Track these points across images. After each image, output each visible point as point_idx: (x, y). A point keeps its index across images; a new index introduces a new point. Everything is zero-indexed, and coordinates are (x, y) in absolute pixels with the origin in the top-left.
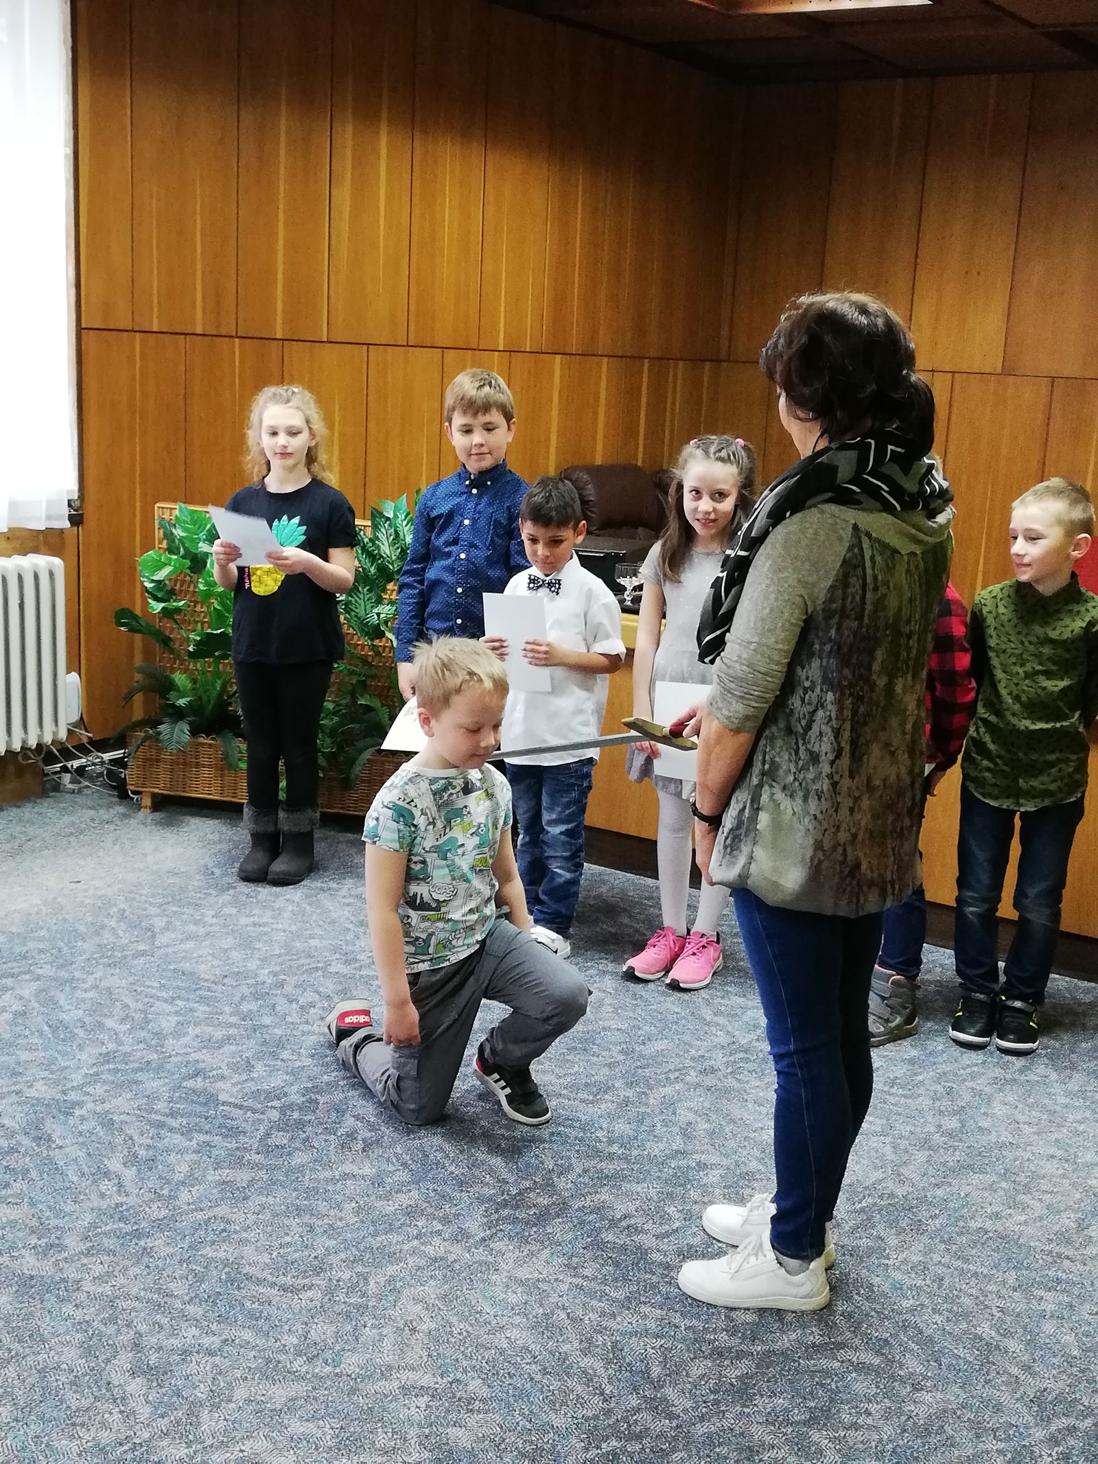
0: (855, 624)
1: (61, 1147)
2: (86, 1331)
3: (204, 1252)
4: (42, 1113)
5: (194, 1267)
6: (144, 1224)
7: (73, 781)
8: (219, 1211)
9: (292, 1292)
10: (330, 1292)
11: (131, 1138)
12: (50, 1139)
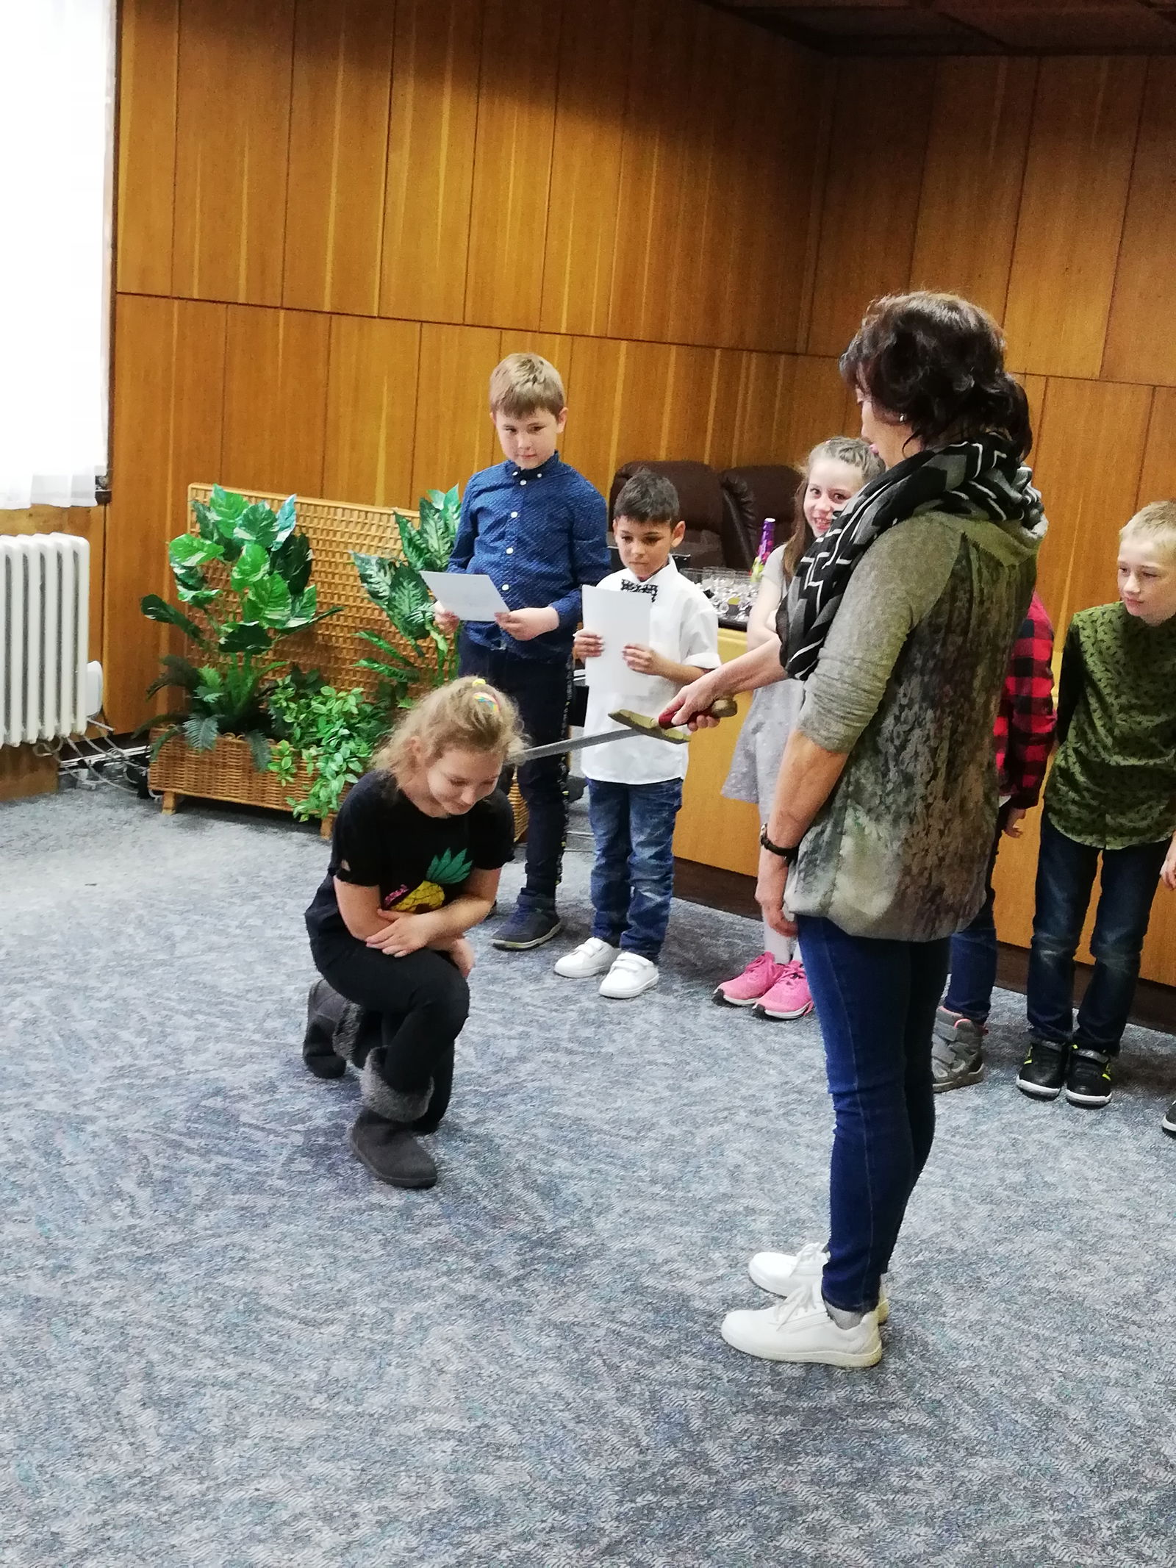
0: (960, 640)
1: (71, 1164)
2: (95, 1358)
3: (221, 1280)
4: (52, 1127)
5: (210, 1296)
6: (158, 1249)
7: (90, 778)
8: (237, 1238)
9: (313, 1326)
10: (353, 1327)
11: (146, 1157)
12: (59, 1155)
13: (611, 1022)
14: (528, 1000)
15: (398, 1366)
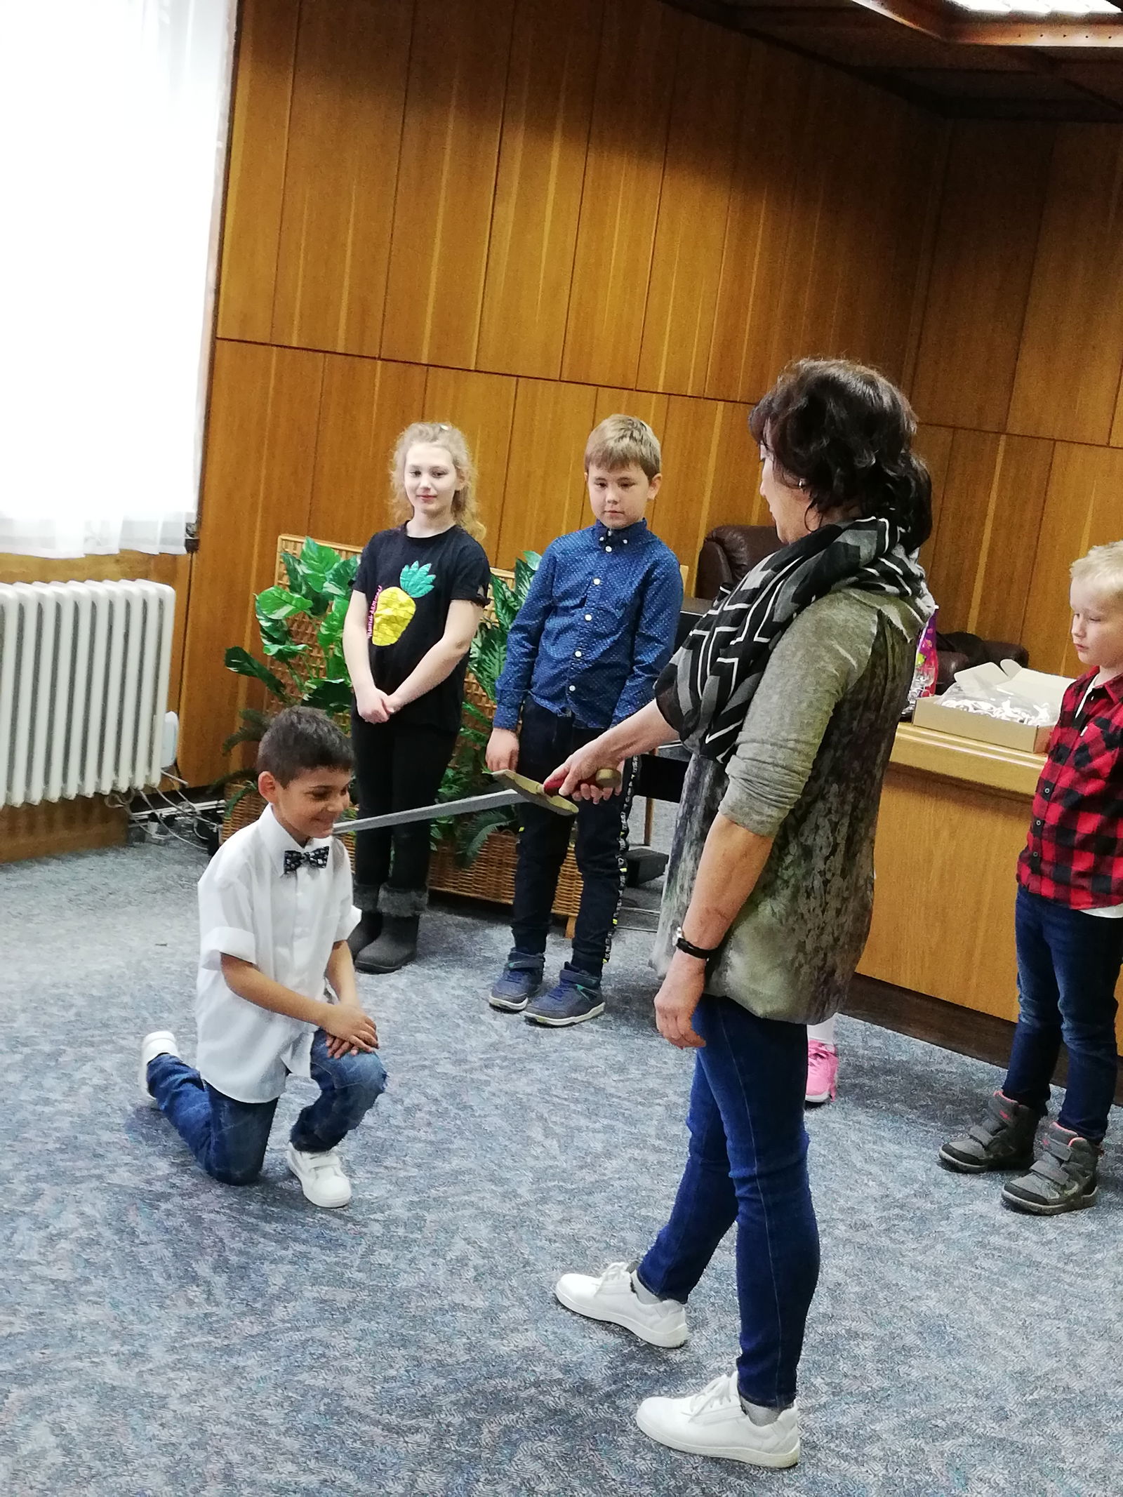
1: (145, 1244)
2: (173, 1455)
3: (300, 1378)
4: (125, 1202)
5: (290, 1394)
6: (235, 1340)
7: (161, 832)
8: (320, 1332)
9: (397, 1433)
10: (440, 1436)
11: (221, 1240)
12: (133, 1233)
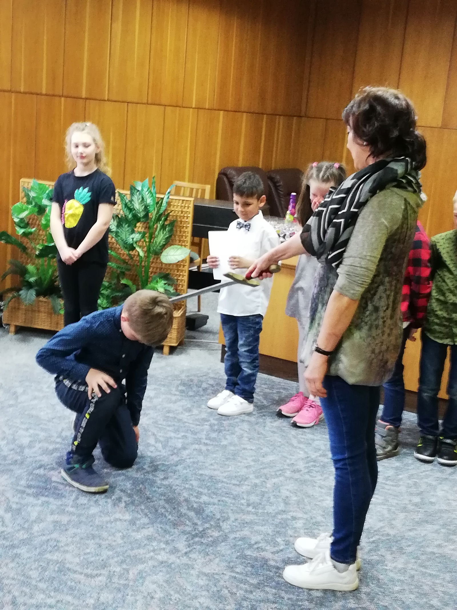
3: (46, 556)
5: (41, 564)
9: (91, 577)
11: (8, 498)
13: (225, 430)
14: (186, 420)
15: (132, 595)
